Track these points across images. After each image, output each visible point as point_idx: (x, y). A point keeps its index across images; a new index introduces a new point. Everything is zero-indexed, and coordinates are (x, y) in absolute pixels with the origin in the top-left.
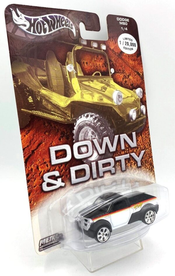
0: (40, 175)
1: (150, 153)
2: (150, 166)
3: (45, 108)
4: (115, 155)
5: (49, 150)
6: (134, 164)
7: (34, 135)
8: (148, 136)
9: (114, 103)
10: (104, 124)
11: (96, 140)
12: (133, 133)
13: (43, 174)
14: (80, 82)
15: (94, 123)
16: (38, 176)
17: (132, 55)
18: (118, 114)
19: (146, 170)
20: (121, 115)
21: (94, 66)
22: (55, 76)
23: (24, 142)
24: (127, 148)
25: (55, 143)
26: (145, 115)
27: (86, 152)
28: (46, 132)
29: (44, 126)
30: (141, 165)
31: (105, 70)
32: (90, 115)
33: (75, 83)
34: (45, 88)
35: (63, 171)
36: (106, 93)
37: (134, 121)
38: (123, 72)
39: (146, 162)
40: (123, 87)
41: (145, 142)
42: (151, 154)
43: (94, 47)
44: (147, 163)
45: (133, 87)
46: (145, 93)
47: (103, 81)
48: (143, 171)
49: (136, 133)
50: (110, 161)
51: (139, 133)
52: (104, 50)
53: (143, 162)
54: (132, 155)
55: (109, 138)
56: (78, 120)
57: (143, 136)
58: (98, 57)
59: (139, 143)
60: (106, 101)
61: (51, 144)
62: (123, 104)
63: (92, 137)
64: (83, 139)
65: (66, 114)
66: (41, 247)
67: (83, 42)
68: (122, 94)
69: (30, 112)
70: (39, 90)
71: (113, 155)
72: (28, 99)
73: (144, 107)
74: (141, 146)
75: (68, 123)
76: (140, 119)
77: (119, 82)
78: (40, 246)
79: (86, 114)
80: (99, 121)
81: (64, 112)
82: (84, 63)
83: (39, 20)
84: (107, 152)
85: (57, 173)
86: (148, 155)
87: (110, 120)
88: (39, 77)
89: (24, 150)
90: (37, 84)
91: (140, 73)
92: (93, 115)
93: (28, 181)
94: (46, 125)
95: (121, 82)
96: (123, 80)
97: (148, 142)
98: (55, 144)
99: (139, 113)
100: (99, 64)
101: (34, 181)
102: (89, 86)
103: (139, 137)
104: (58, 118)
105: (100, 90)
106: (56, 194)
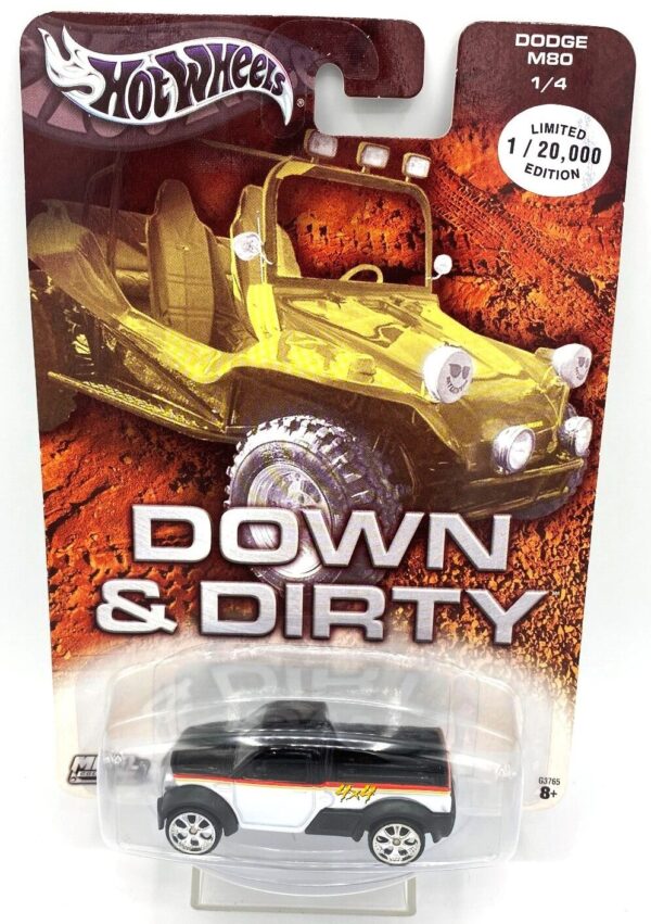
0: (91, 582)
1: (571, 606)
2: (556, 653)
3: (133, 380)
4: (391, 580)
5: (131, 514)
6: (476, 629)
7: (83, 457)
8: (577, 543)
9: (422, 394)
10: (361, 465)
11: (318, 513)
12: (496, 517)
13: (104, 580)
14: (283, 301)
15: (319, 455)
16: (84, 583)
17: (567, 203)
18: (436, 437)
19: (535, 663)
20: (449, 443)
21: (356, 243)
22: (183, 273)
23: (50, 475)
24: (454, 567)
25: (153, 496)
26: (583, 458)
27: (271, 544)
28: (128, 454)
29: (122, 436)
30: (510, 641)
31: (405, 261)
32: (304, 424)
33: (259, 302)
34: (137, 312)
35: (173, 587)
36: (395, 351)
37: (511, 475)
38: (499, 271)
39: (538, 636)
40: (482, 333)
41: (552, 560)
42: (574, 609)
43: (367, 166)
44: (544, 640)
45: (539, 339)
46: (606, 370)
47: (390, 302)
48: (520, 664)
49: (513, 522)
50: (368, 595)
51: (529, 522)
52: (414, 180)
53: (524, 632)
54: (476, 597)
55: (378, 515)
56: (254, 433)
57: (549, 536)
58: (380, 205)
59: (523, 560)
60: (385, 380)
61: (140, 495)
62: (467, 401)
63: (302, 499)
64: (264, 500)
65: (208, 407)
66: (77, 773)
67: (318, 144)
68: (474, 361)
69: (78, 384)
70: (114, 316)
71: (386, 578)
72: (75, 342)
73: (584, 426)
74: (530, 573)
75: (211, 438)
76: (549, 469)
77: (467, 313)
78: (72, 772)
79: (292, 418)
80: (341, 448)
81: (201, 401)
82: (310, 228)
83: (143, 68)
84: (361, 564)
85: (151, 589)
86: (558, 612)
87: (392, 452)
88: (120, 274)
89: (46, 495)
90: (111, 297)
91: (593, 279)
92: (319, 426)
93: (52, 589)
94: (130, 432)
95: (479, 313)
96: (491, 305)
97: (573, 567)
98: (154, 500)
99: (549, 447)
100: (383, 237)
101: (73, 592)
102: (320, 319)
103: (527, 535)
104: (177, 418)
105: (365, 338)
106: (144, 647)
